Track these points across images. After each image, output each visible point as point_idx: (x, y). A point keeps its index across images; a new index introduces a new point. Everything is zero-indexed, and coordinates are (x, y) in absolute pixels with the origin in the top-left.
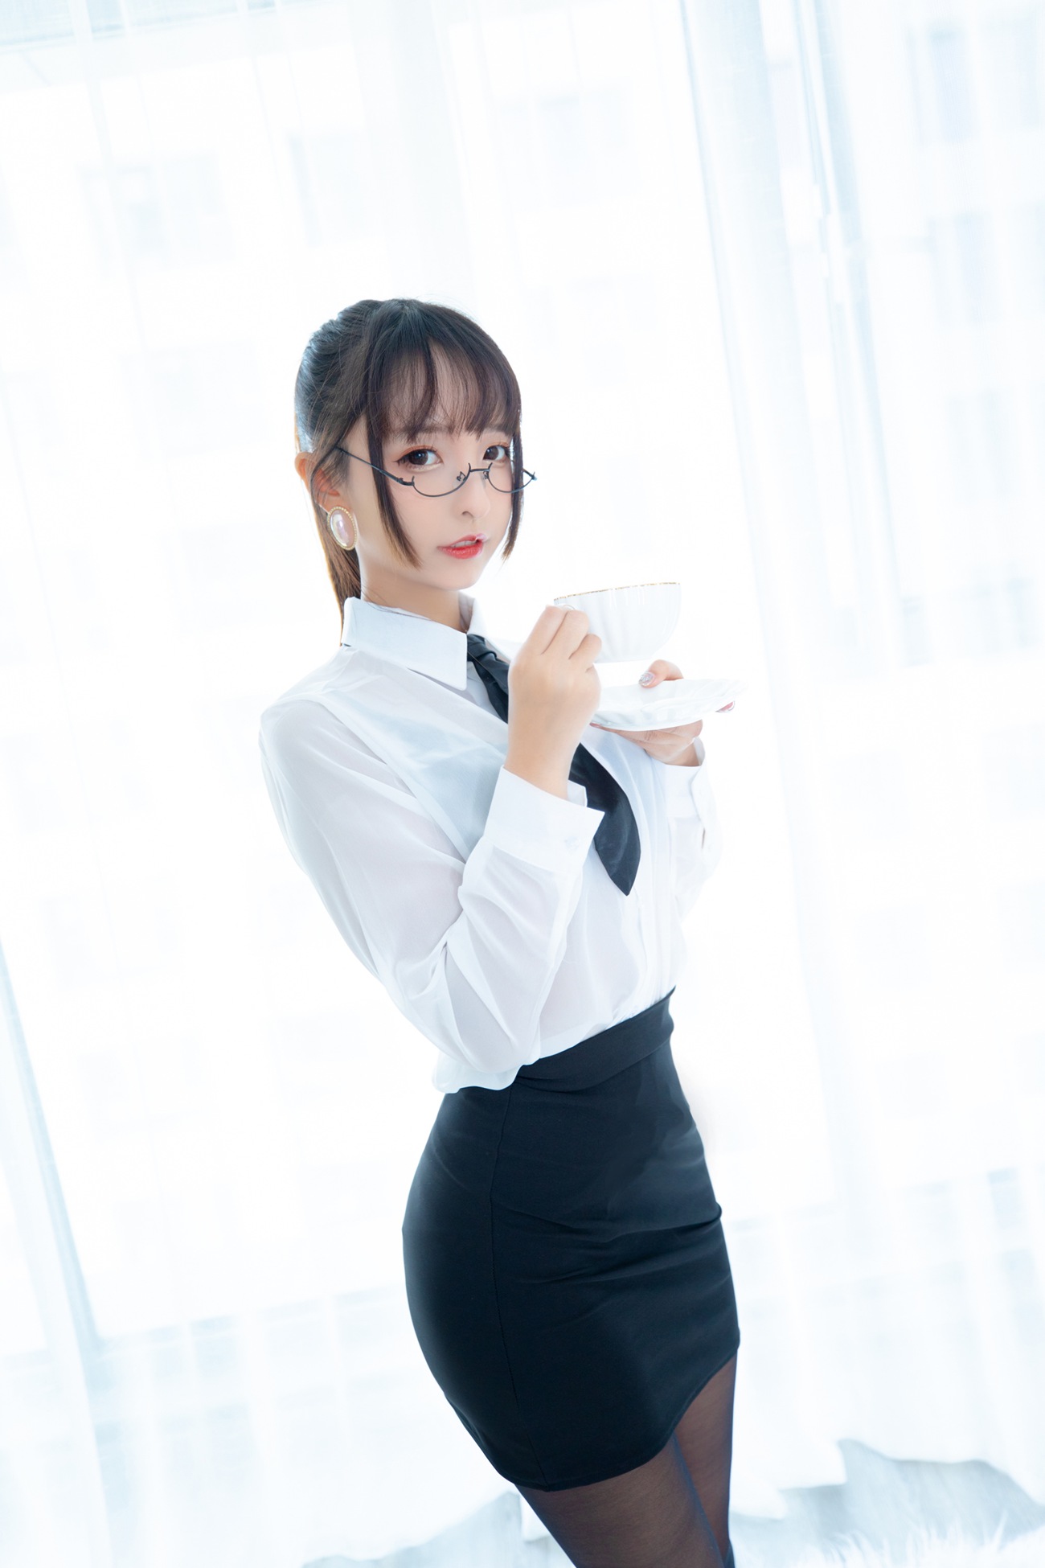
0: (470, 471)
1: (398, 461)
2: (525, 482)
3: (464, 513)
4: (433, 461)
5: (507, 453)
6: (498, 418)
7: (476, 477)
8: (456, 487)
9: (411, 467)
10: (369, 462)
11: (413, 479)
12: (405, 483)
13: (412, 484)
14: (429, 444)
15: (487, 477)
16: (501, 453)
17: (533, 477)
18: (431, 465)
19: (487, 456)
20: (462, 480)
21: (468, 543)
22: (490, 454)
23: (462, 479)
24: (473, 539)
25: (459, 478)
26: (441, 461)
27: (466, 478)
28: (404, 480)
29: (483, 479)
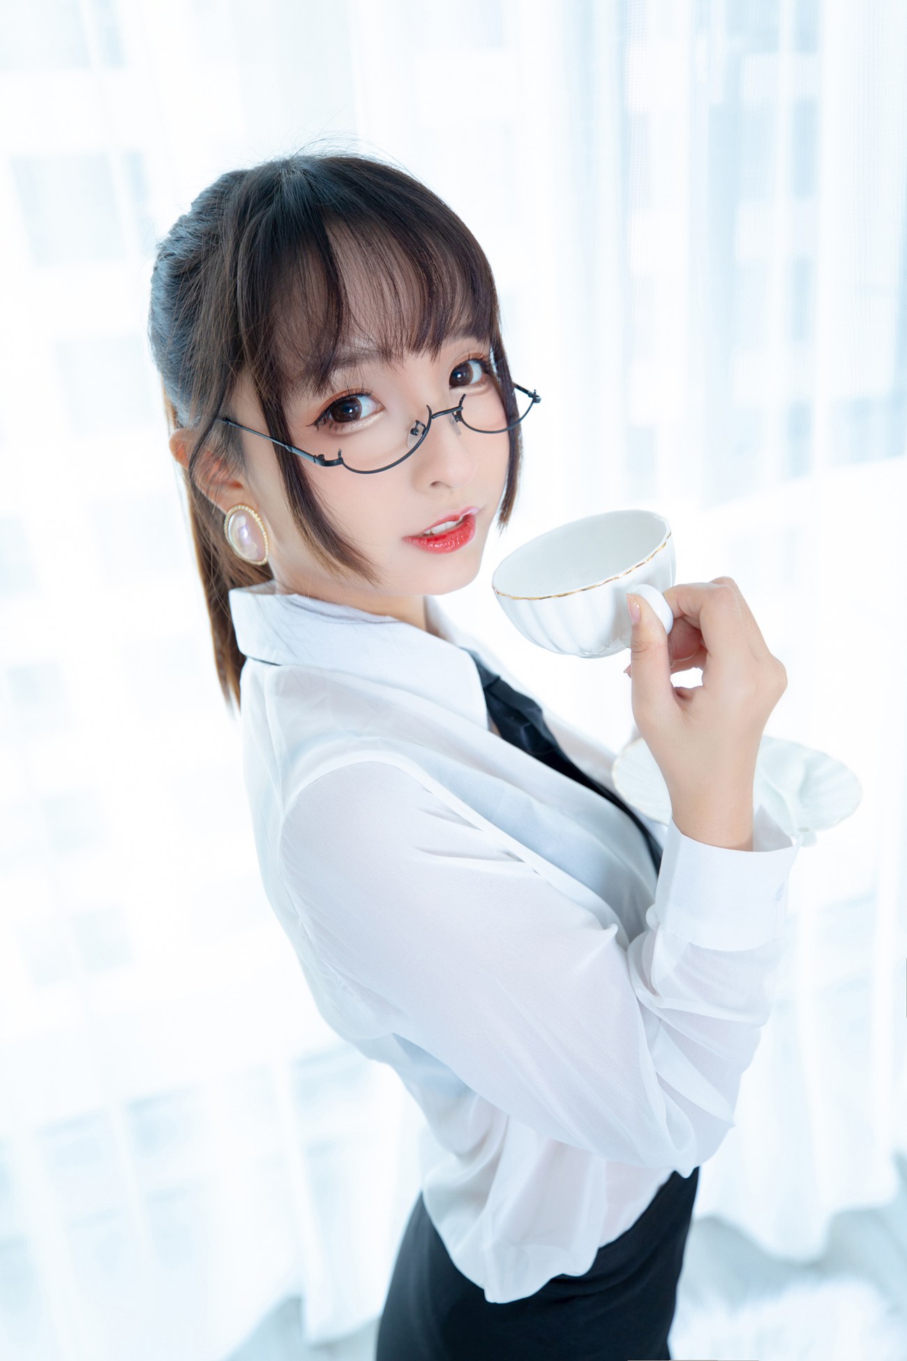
0: (432, 417)
1: (316, 423)
2: (521, 412)
3: (434, 484)
4: (371, 411)
5: (486, 369)
6: (461, 316)
7: (442, 423)
8: (412, 446)
9: (336, 428)
10: (268, 435)
11: (339, 454)
12: (328, 464)
13: (340, 461)
14: (355, 386)
15: (459, 417)
16: (477, 372)
17: (535, 398)
18: (366, 418)
19: (454, 383)
20: (420, 435)
21: (451, 524)
22: (458, 377)
23: (420, 430)
24: (455, 519)
25: (414, 431)
26: (383, 409)
27: (426, 429)
28: (327, 458)
29: (452, 423)
